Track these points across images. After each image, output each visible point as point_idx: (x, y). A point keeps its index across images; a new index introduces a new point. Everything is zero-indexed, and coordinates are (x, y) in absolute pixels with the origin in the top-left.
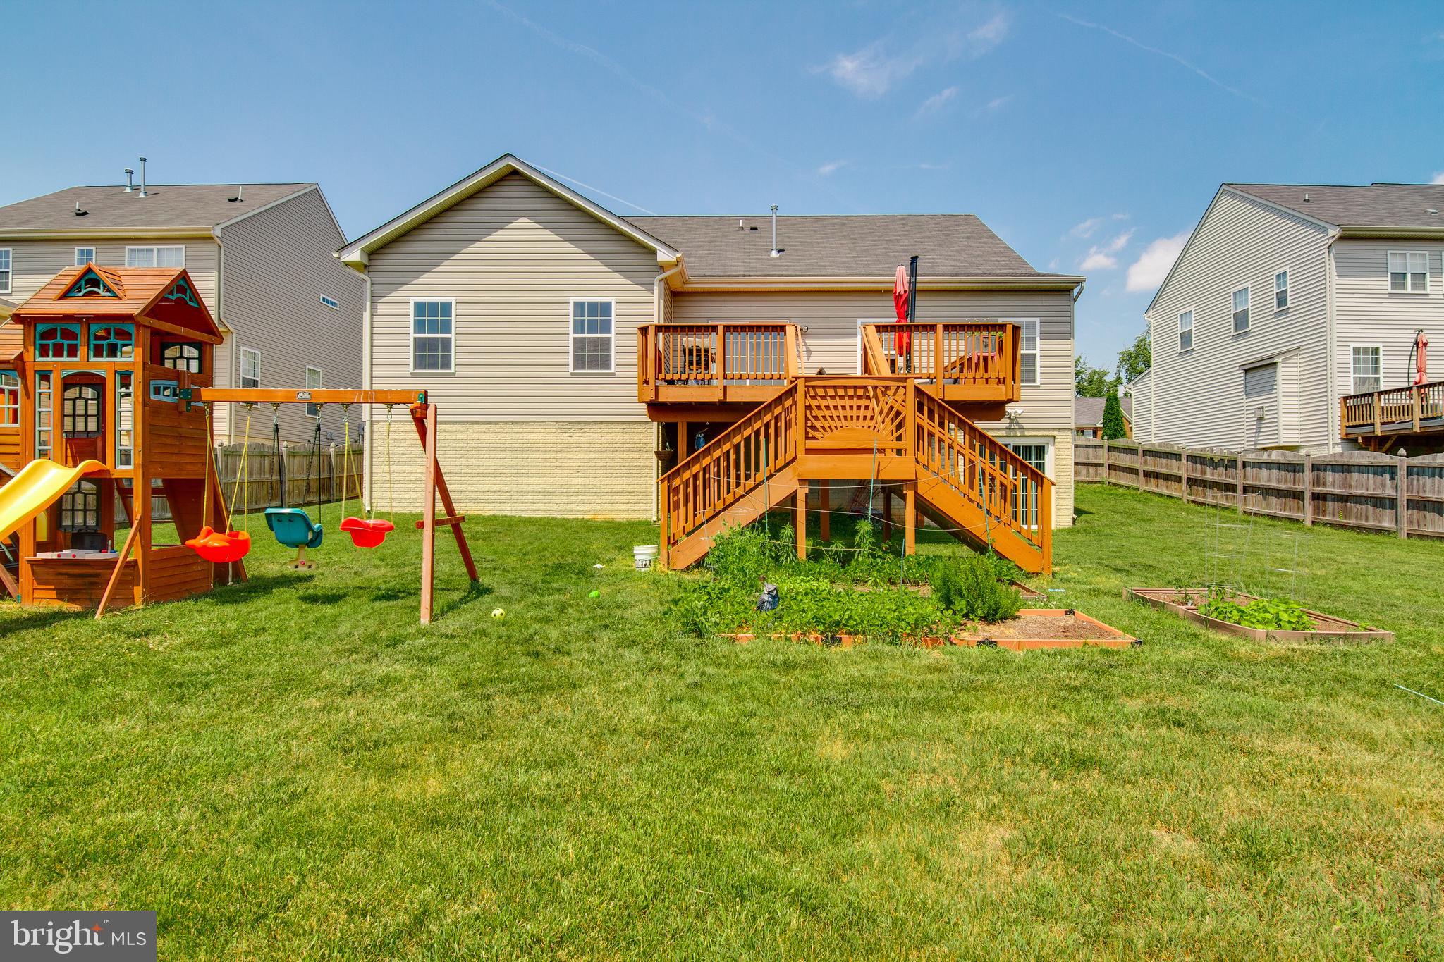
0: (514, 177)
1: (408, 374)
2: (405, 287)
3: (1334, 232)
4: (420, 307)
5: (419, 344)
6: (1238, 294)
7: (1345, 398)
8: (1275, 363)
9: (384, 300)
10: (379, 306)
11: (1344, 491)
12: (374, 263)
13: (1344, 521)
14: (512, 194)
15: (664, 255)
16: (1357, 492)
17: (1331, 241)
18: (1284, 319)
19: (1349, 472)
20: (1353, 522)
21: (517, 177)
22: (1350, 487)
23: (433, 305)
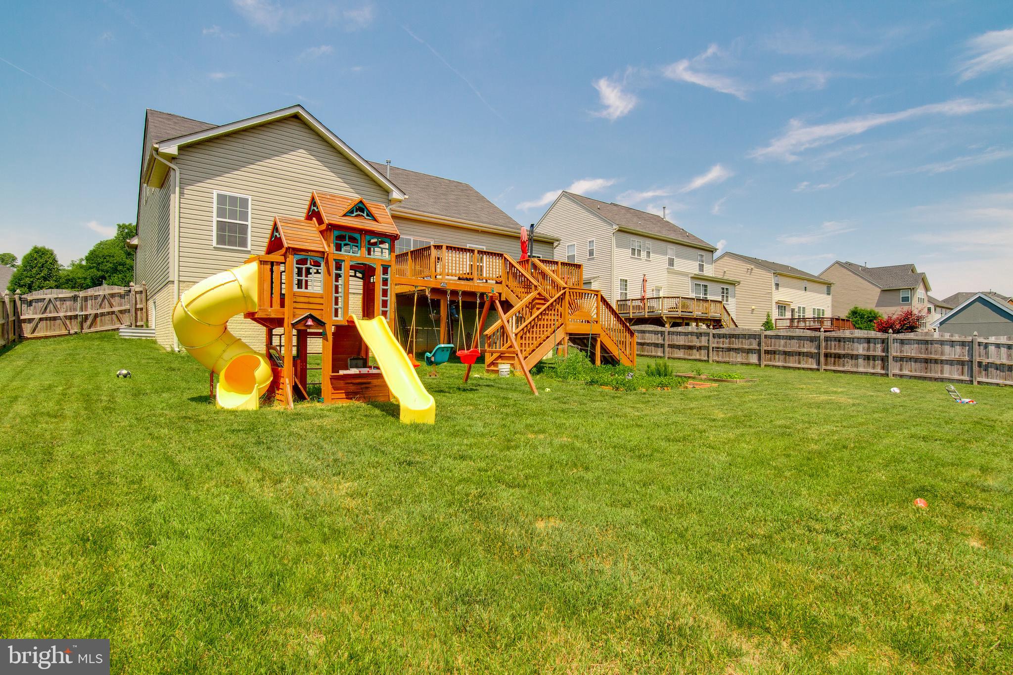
0: (294, 120)
1: (211, 248)
2: (209, 181)
3: (616, 227)
4: (222, 199)
5: (221, 226)
6: (570, 247)
7: (618, 301)
8: (591, 283)
9: (190, 187)
10: (186, 191)
11: (643, 341)
12: (182, 157)
13: (642, 353)
14: (293, 131)
15: (396, 195)
16: (648, 341)
17: (614, 231)
18: (592, 262)
19: (644, 333)
20: (646, 353)
21: (298, 121)
22: (645, 339)
23: (233, 199)
